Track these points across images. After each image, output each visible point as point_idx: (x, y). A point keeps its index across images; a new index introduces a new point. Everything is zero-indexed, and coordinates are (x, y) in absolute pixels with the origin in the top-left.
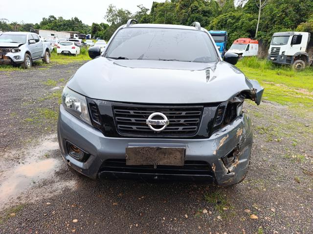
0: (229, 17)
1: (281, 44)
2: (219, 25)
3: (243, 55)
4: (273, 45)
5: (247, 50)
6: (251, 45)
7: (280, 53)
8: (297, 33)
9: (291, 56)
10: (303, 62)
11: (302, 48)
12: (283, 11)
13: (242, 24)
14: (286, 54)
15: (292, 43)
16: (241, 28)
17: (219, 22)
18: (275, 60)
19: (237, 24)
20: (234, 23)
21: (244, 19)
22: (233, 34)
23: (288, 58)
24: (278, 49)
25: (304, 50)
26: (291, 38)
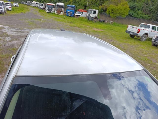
1: (90, 13)
3: (81, 16)
4: (88, 13)
5: (82, 14)
6: (83, 12)
7: (90, 16)
8: (94, 10)
9: (93, 18)
10: (97, 20)
11: (96, 15)
14: (91, 17)
15: (93, 13)
16: (81, 4)
18: (89, 18)
19: (80, 2)
22: (78, 7)
23: (92, 18)
24: (89, 15)
25: (97, 16)
26: (93, 11)
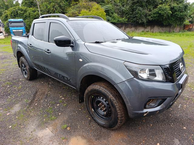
0: (18, 9)
2: (12, 15)
12: (53, 7)
13: (29, 14)
17: (12, 13)
19: (26, 14)
20: (23, 14)
21: (30, 11)
